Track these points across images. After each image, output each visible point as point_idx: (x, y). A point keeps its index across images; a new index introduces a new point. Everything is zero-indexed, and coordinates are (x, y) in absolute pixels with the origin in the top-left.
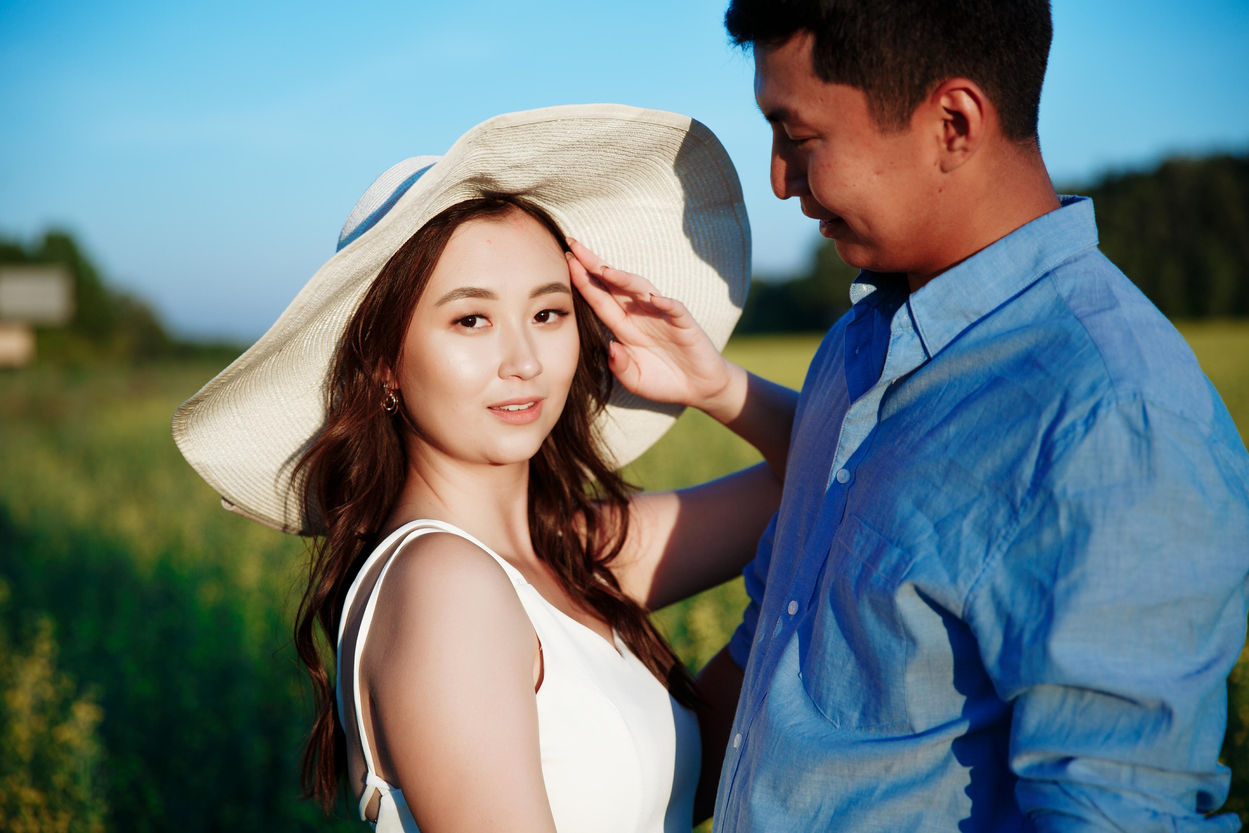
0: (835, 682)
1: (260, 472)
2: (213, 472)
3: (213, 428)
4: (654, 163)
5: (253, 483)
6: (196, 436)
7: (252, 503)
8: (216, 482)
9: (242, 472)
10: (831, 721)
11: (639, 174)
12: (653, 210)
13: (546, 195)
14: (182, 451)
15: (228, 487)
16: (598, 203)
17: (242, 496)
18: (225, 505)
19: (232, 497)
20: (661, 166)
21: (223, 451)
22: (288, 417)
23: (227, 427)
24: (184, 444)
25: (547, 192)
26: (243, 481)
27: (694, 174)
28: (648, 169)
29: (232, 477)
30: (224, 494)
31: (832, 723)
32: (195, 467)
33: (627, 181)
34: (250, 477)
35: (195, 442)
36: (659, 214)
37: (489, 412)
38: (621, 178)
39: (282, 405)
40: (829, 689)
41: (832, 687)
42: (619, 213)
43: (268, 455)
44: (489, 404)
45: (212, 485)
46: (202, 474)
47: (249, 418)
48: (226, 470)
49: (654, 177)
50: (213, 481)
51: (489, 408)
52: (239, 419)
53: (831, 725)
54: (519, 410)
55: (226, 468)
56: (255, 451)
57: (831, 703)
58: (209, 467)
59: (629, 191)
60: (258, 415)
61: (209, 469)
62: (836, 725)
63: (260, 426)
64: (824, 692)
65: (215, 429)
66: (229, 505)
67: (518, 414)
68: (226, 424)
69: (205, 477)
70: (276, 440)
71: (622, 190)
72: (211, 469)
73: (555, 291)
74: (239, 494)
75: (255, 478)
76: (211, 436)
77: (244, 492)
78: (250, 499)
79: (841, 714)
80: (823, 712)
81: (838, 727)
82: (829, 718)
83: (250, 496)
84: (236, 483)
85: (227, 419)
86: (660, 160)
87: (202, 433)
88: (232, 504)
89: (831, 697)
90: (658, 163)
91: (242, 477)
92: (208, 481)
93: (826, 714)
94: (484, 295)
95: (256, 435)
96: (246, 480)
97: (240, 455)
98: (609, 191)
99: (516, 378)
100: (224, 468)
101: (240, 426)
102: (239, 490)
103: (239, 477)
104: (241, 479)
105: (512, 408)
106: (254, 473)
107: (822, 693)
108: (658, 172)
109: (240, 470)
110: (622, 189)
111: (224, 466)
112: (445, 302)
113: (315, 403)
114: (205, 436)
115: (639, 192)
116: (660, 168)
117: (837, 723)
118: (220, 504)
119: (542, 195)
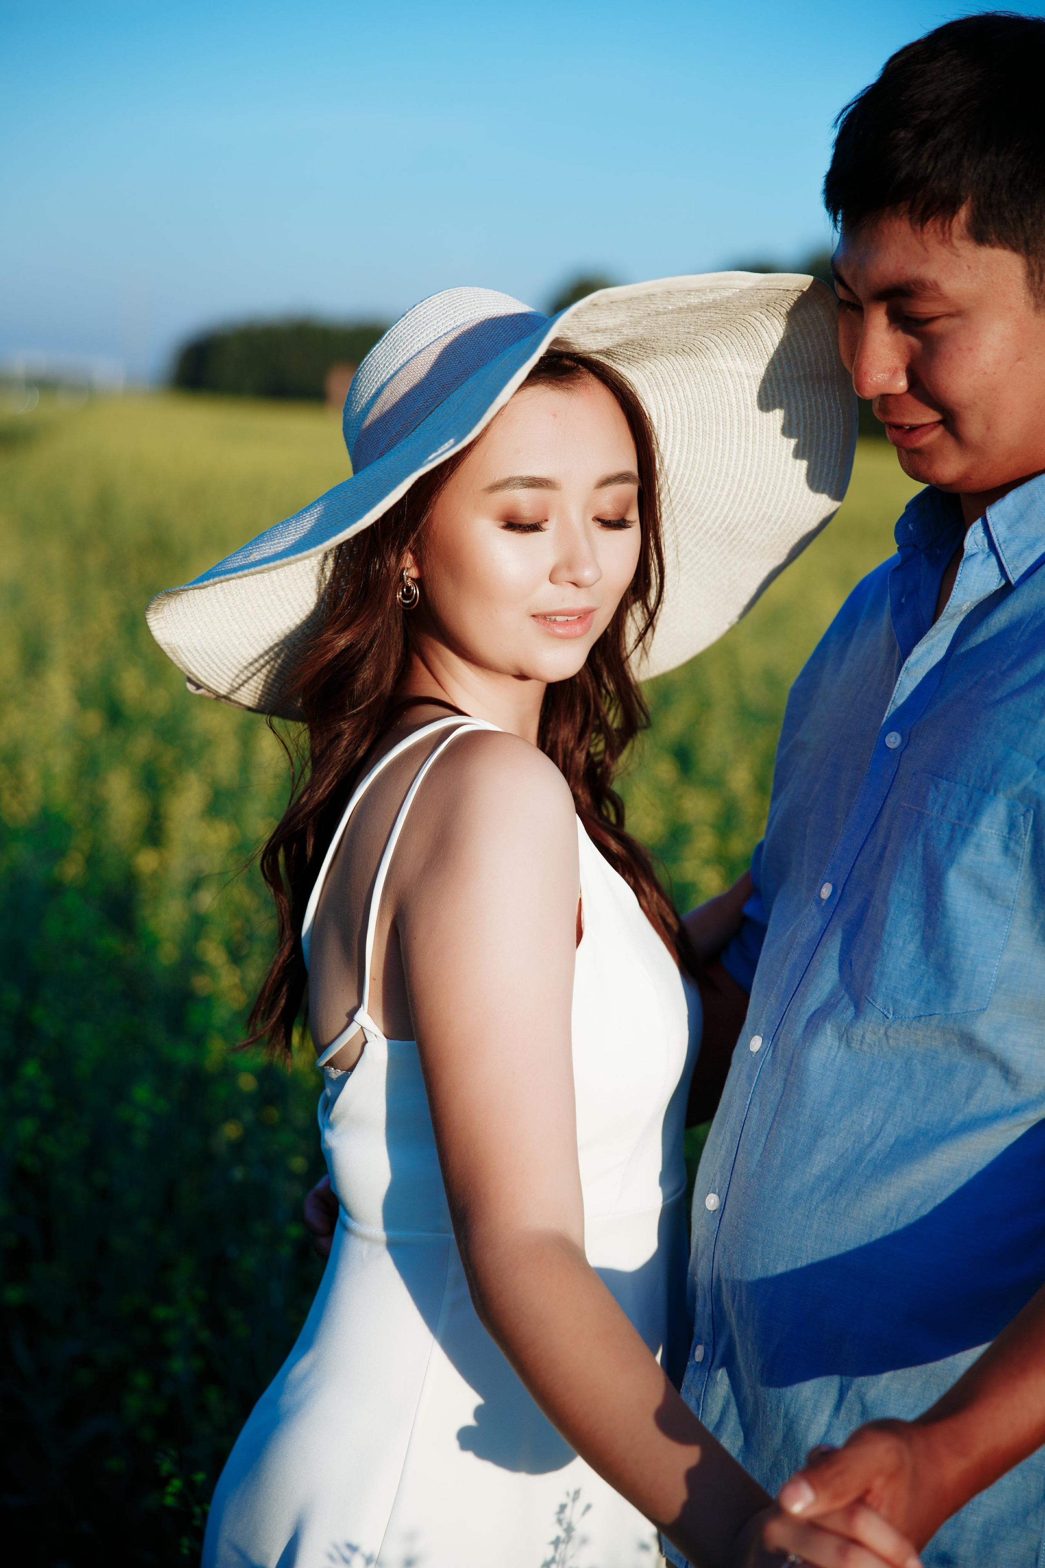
0: (891, 965)
1: (237, 657)
2: (183, 653)
3: (190, 605)
4: (753, 319)
5: (227, 668)
6: (170, 613)
7: (222, 687)
8: (185, 664)
9: (217, 656)
10: (882, 1010)
11: (732, 331)
12: (740, 375)
13: (619, 353)
14: (151, 629)
15: (197, 670)
16: (676, 362)
17: (212, 680)
18: (191, 687)
19: (198, 679)
20: (761, 323)
21: (199, 631)
22: (278, 596)
23: (206, 604)
24: (155, 622)
25: (621, 350)
26: (217, 665)
27: (799, 336)
28: (744, 325)
29: (204, 661)
30: (191, 676)
31: (883, 1013)
32: (164, 647)
33: (716, 338)
34: (225, 661)
35: (168, 619)
36: (746, 382)
37: (532, 620)
38: (710, 334)
39: (273, 582)
40: (882, 974)
41: (886, 970)
42: (698, 376)
43: (250, 638)
44: (534, 612)
45: (180, 666)
46: (170, 655)
47: (232, 595)
48: (199, 653)
49: (749, 335)
50: (181, 663)
51: (533, 616)
52: (221, 594)
53: (882, 1015)
54: (567, 620)
55: (200, 650)
56: (235, 634)
57: (884, 990)
58: (180, 647)
59: (716, 350)
60: (243, 591)
61: (179, 651)
62: (888, 1015)
63: (244, 605)
64: (876, 977)
65: (192, 605)
66: (194, 688)
67: (567, 625)
68: (205, 600)
69: (174, 658)
70: (261, 622)
71: (707, 348)
72: (182, 650)
73: (623, 483)
74: (209, 677)
75: (231, 663)
76: (187, 613)
77: (215, 677)
78: (221, 684)
79: (895, 1001)
80: (871, 1001)
81: (891, 1017)
82: (878, 1007)
83: (222, 681)
84: (208, 666)
85: (208, 594)
86: (761, 315)
87: (177, 609)
88: (198, 687)
89: (885, 982)
90: (758, 319)
91: (216, 660)
92: (176, 662)
93: (876, 1002)
94: (544, 485)
95: (238, 614)
96: (220, 665)
97: (218, 637)
98: (692, 348)
99: (569, 584)
100: (197, 650)
101: (222, 603)
102: (209, 674)
103: (212, 660)
104: (214, 663)
105: (559, 618)
106: (230, 658)
107: (872, 978)
108: (755, 330)
109: (215, 653)
110: (708, 346)
111: (198, 648)
112: (497, 489)
113: (311, 582)
114: (180, 613)
115: (727, 352)
116: (759, 325)
117: (889, 1012)
118: (186, 685)
119: (615, 354)
